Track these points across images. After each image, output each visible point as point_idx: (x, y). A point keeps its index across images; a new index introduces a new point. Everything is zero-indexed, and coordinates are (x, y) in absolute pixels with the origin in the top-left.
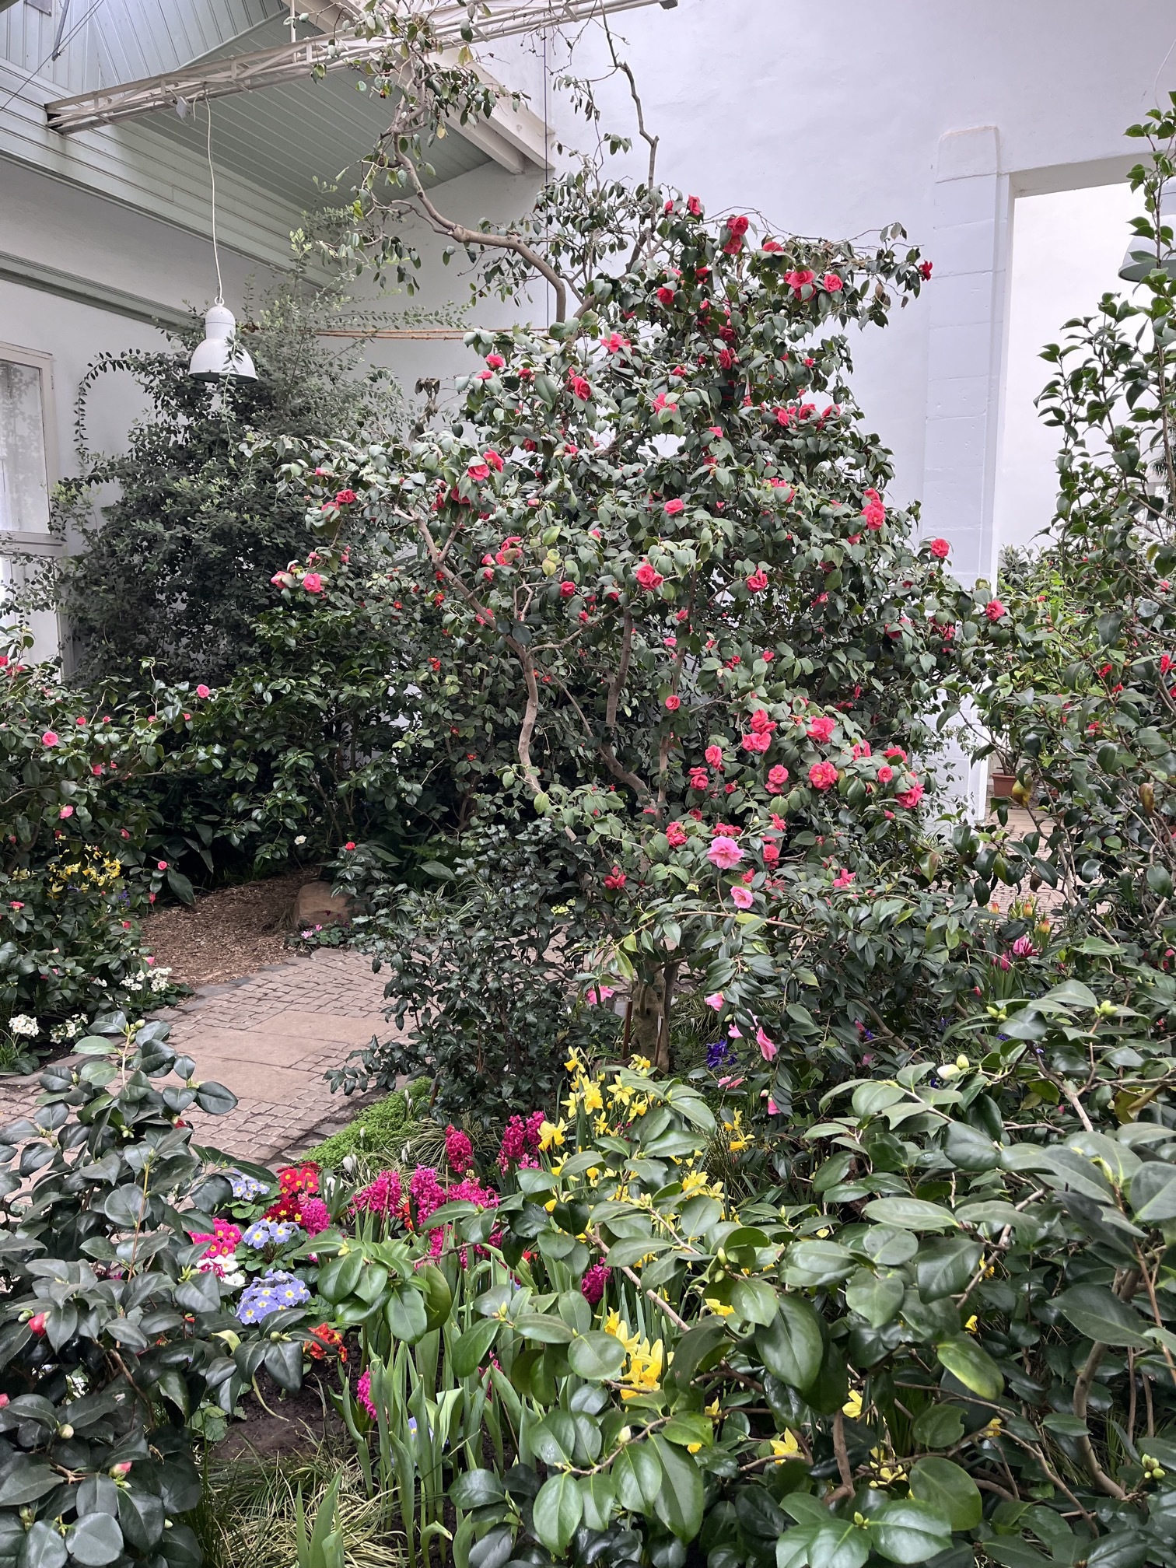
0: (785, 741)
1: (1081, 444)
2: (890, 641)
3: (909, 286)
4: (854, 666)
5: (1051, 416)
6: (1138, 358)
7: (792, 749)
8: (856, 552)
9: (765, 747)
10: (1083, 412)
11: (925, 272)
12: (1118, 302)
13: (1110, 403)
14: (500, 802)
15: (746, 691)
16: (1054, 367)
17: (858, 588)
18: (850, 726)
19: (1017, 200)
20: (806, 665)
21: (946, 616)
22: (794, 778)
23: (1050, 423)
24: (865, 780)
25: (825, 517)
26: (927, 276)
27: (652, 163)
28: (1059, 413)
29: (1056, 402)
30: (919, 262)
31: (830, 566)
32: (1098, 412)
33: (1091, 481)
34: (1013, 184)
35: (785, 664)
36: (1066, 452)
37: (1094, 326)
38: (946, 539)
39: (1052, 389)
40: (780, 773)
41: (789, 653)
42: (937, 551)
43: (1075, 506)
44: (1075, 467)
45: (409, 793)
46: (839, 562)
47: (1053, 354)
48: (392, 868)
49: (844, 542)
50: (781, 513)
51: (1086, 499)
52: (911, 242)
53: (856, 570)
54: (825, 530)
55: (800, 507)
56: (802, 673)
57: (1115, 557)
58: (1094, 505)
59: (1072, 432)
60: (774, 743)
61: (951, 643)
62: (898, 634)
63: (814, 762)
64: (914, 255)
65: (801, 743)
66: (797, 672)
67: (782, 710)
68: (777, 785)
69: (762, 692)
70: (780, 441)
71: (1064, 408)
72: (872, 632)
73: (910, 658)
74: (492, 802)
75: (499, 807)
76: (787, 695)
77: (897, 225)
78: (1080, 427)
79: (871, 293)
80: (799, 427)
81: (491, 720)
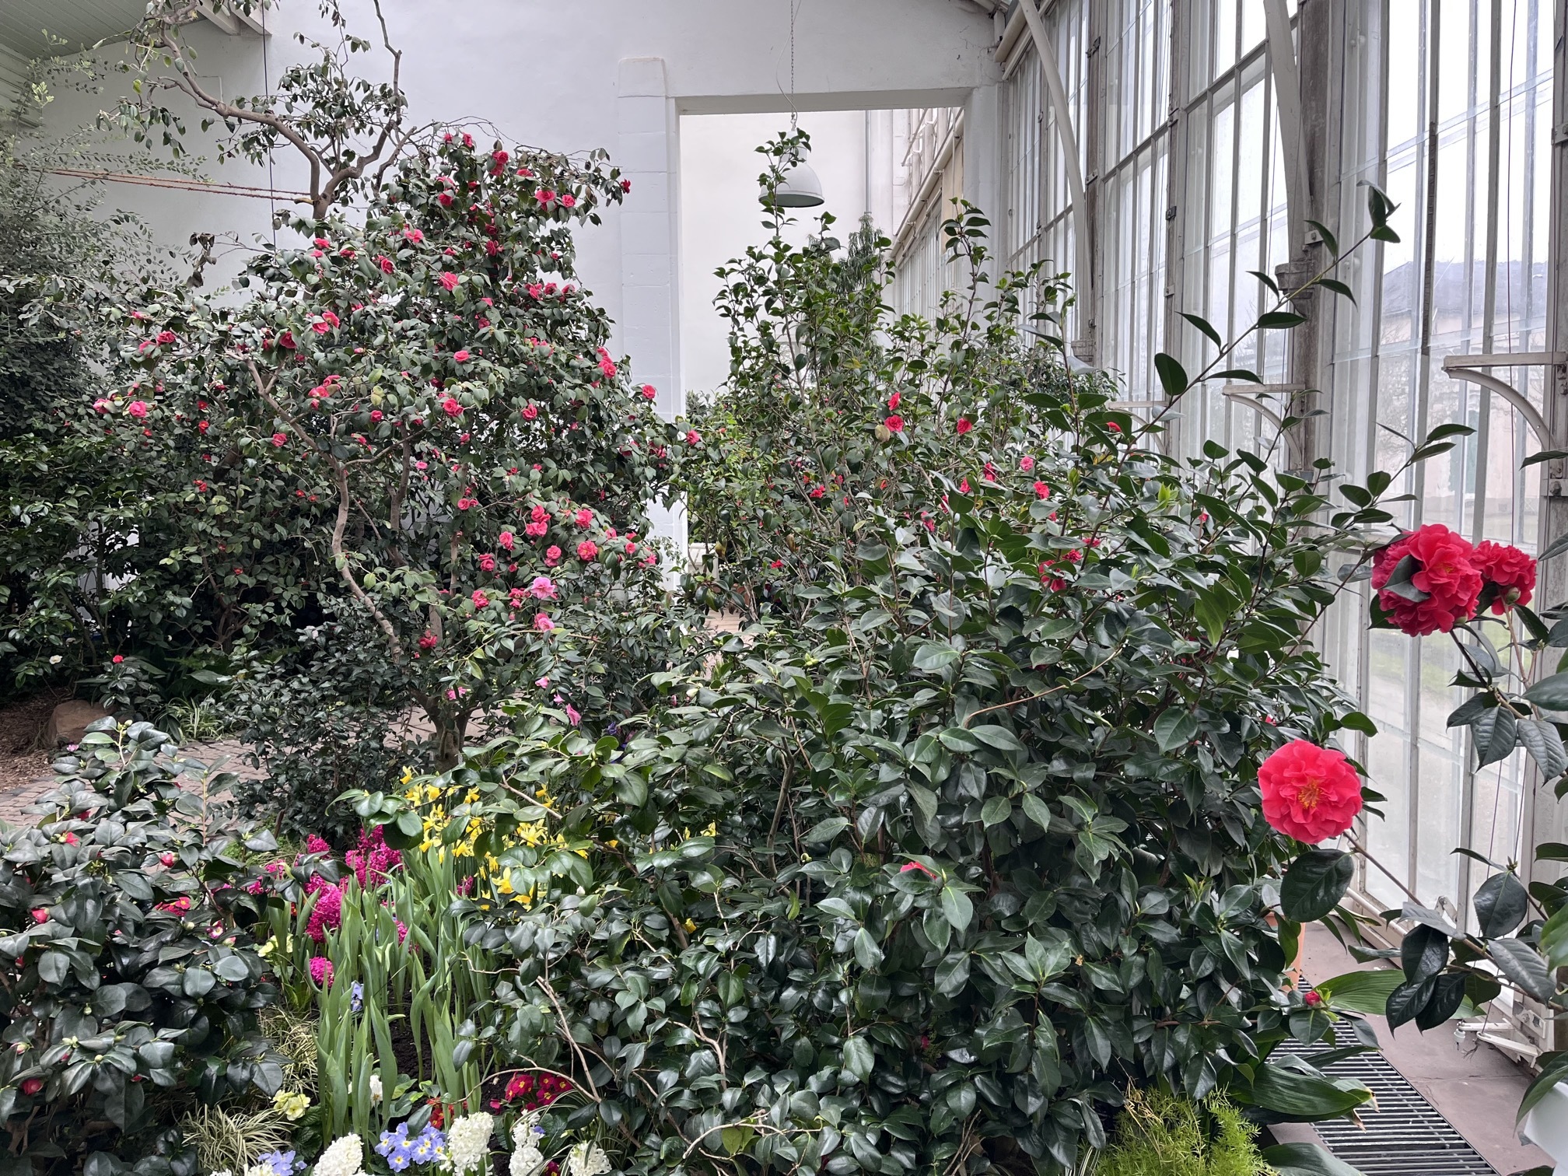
0: (557, 529)
1: (741, 329)
2: (622, 458)
3: (614, 196)
4: (598, 474)
5: (723, 311)
6: (770, 284)
7: (563, 534)
8: (596, 392)
9: (543, 532)
10: (741, 311)
11: (626, 186)
12: (756, 251)
13: (756, 308)
14: (271, 611)
15: (525, 492)
16: (722, 281)
17: (597, 419)
18: (602, 518)
19: (682, 117)
20: (565, 474)
21: (660, 440)
22: (565, 555)
23: (723, 315)
24: (618, 553)
25: (573, 368)
26: (627, 191)
27: (396, 70)
28: (727, 309)
29: (725, 302)
30: (620, 179)
31: (581, 403)
32: (750, 313)
33: (749, 352)
34: (677, 105)
35: (551, 474)
36: (733, 333)
37: (745, 265)
38: (654, 386)
39: (722, 294)
40: (555, 551)
41: (553, 465)
42: (646, 395)
43: (741, 368)
44: (740, 344)
45: (178, 606)
46: (586, 401)
47: (721, 273)
48: (158, 680)
49: (589, 386)
50: (542, 364)
51: (747, 363)
52: (614, 163)
53: (596, 407)
54: (574, 377)
55: (556, 360)
56: (565, 480)
57: (766, 401)
58: (752, 368)
59: (736, 322)
60: (549, 530)
61: (666, 461)
62: (629, 453)
63: (580, 542)
64: (616, 173)
65: (568, 528)
66: (560, 480)
67: (554, 507)
68: (553, 560)
69: (537, 493)
70: (533, 310)
71: (730, 306)
72: (609, 451)
73: (638, 470)
74: (263, 612)
75: (270, 615)
76: (554, 496)
77: (602, 151)
78: (741, 319)
79: (583, 194)
80: (545, 300)
81: (259, 537)
